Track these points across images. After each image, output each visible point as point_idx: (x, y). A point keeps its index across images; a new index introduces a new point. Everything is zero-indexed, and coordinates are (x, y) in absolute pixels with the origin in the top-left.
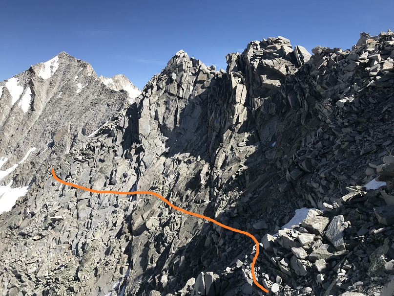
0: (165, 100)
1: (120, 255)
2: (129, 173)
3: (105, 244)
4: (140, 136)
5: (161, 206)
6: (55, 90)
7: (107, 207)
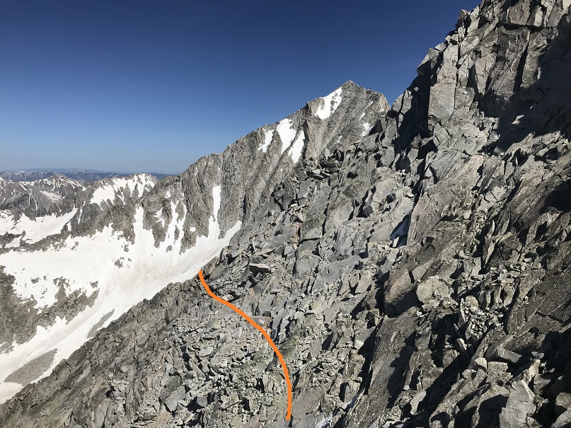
0: (495, 42)
1: (350, 355)
2: (399, 193)
3: (326, 325)
4: (430, 122)
5: (462, 254)
6: (334, 133)
7: (347, 256)
